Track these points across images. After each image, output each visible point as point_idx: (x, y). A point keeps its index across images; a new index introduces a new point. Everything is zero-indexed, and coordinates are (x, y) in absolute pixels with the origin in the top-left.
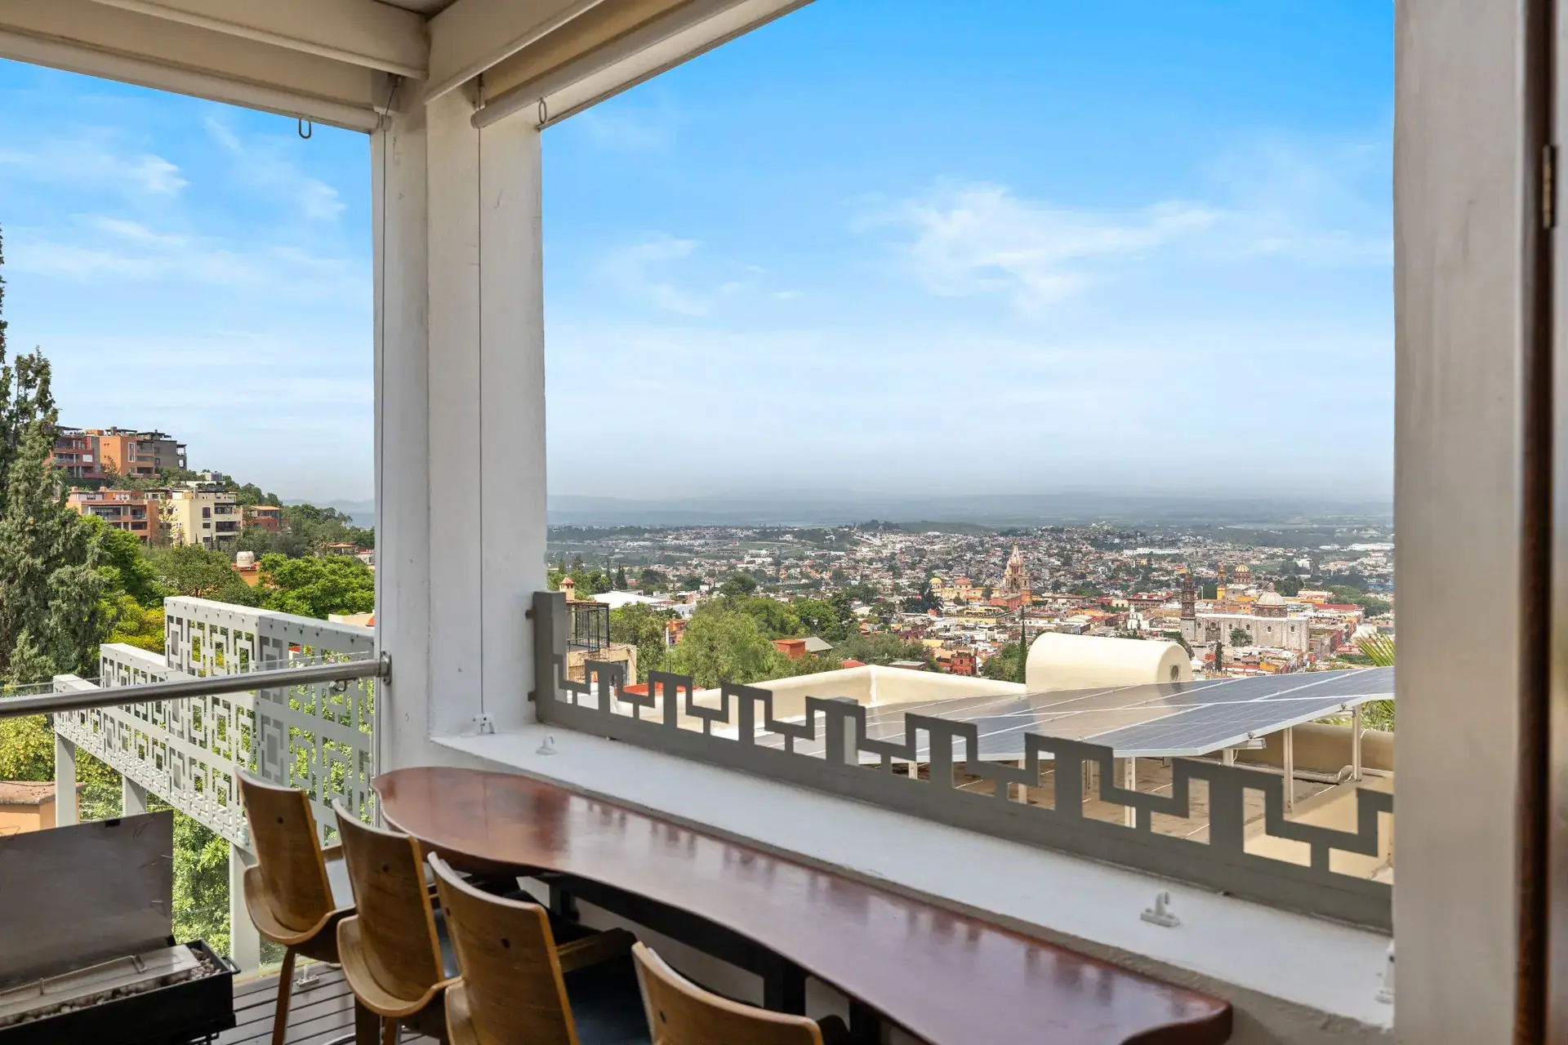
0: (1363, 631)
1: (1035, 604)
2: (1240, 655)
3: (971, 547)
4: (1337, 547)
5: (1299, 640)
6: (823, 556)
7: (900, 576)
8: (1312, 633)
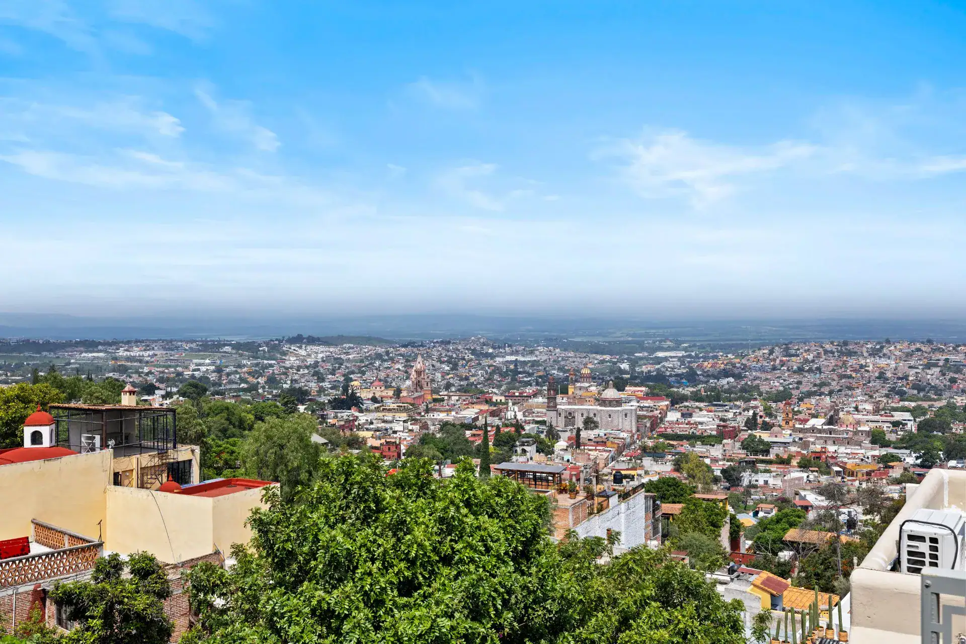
0: (673, 416)
1: (435, 400)
2: (592, 437)
3: (379, 356)
4: (646, 354)
5: (630, 424)
6: (257, 365)
7: (323, 380)
8: (639, 418)
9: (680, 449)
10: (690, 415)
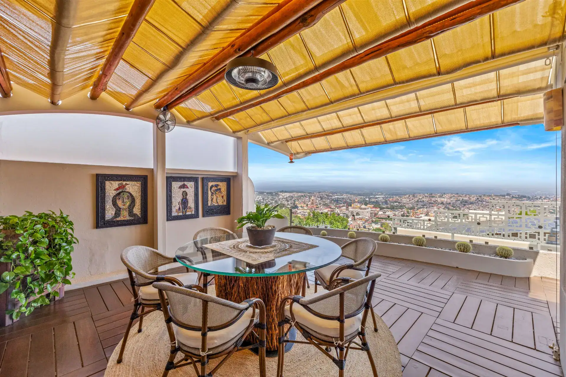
0: (381, 213)
1: (317, 207)
2: (358, 218)
3: (302, 196)
4: (373, 196)
5: (368, 215)
6: (272, 198)
7: (288, 202)
8: (371, 213)
9: (382, 222)
10: (386, 213)
